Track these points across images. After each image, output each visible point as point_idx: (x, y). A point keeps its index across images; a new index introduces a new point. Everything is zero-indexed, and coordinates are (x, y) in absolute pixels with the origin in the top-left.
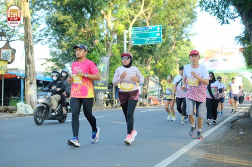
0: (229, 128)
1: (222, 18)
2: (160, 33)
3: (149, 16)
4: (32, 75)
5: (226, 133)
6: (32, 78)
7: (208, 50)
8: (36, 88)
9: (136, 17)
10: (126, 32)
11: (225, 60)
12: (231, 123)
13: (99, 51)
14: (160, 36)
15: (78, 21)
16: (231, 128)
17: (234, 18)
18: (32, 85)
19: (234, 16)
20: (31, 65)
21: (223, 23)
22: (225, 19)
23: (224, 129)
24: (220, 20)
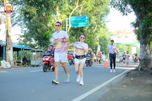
0: (125, 76)
1: (123, 12)
2: (88, 20)
3: (81, 10)
4: (10, 44)
5: (123, 79)
6: (10, 46)
7: (116, 31)
8: (12, 52)
9: (73, 11)
10: (67, 19)
11: (126, 37)
12: (127, 73)
13: (51, 30)
14: (88, 22)
15: (38, 12)
16: (127, 76)
17: (130, 12)
18: (10, 50)
19: (130, 11)
20: (9, 38)
21: (124, 15)
22: (125, 12)
23: (122, 77)
24: (122, 13)
